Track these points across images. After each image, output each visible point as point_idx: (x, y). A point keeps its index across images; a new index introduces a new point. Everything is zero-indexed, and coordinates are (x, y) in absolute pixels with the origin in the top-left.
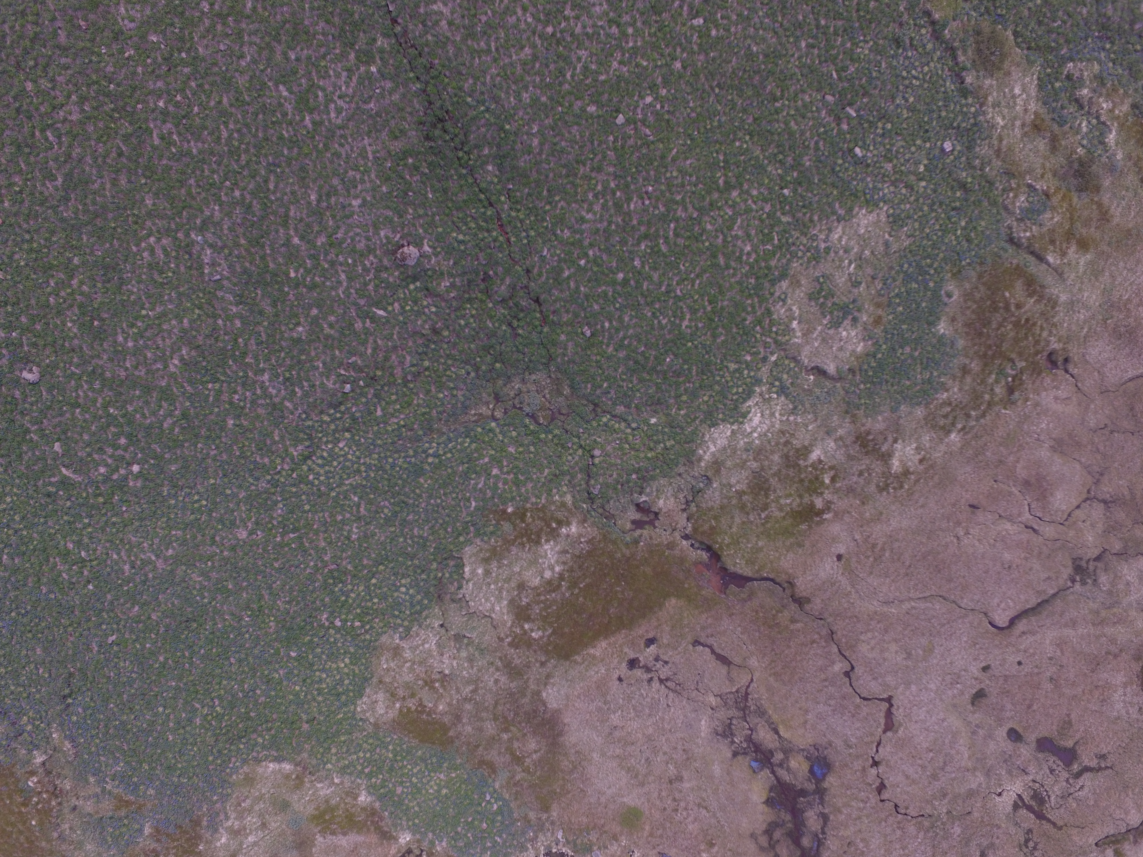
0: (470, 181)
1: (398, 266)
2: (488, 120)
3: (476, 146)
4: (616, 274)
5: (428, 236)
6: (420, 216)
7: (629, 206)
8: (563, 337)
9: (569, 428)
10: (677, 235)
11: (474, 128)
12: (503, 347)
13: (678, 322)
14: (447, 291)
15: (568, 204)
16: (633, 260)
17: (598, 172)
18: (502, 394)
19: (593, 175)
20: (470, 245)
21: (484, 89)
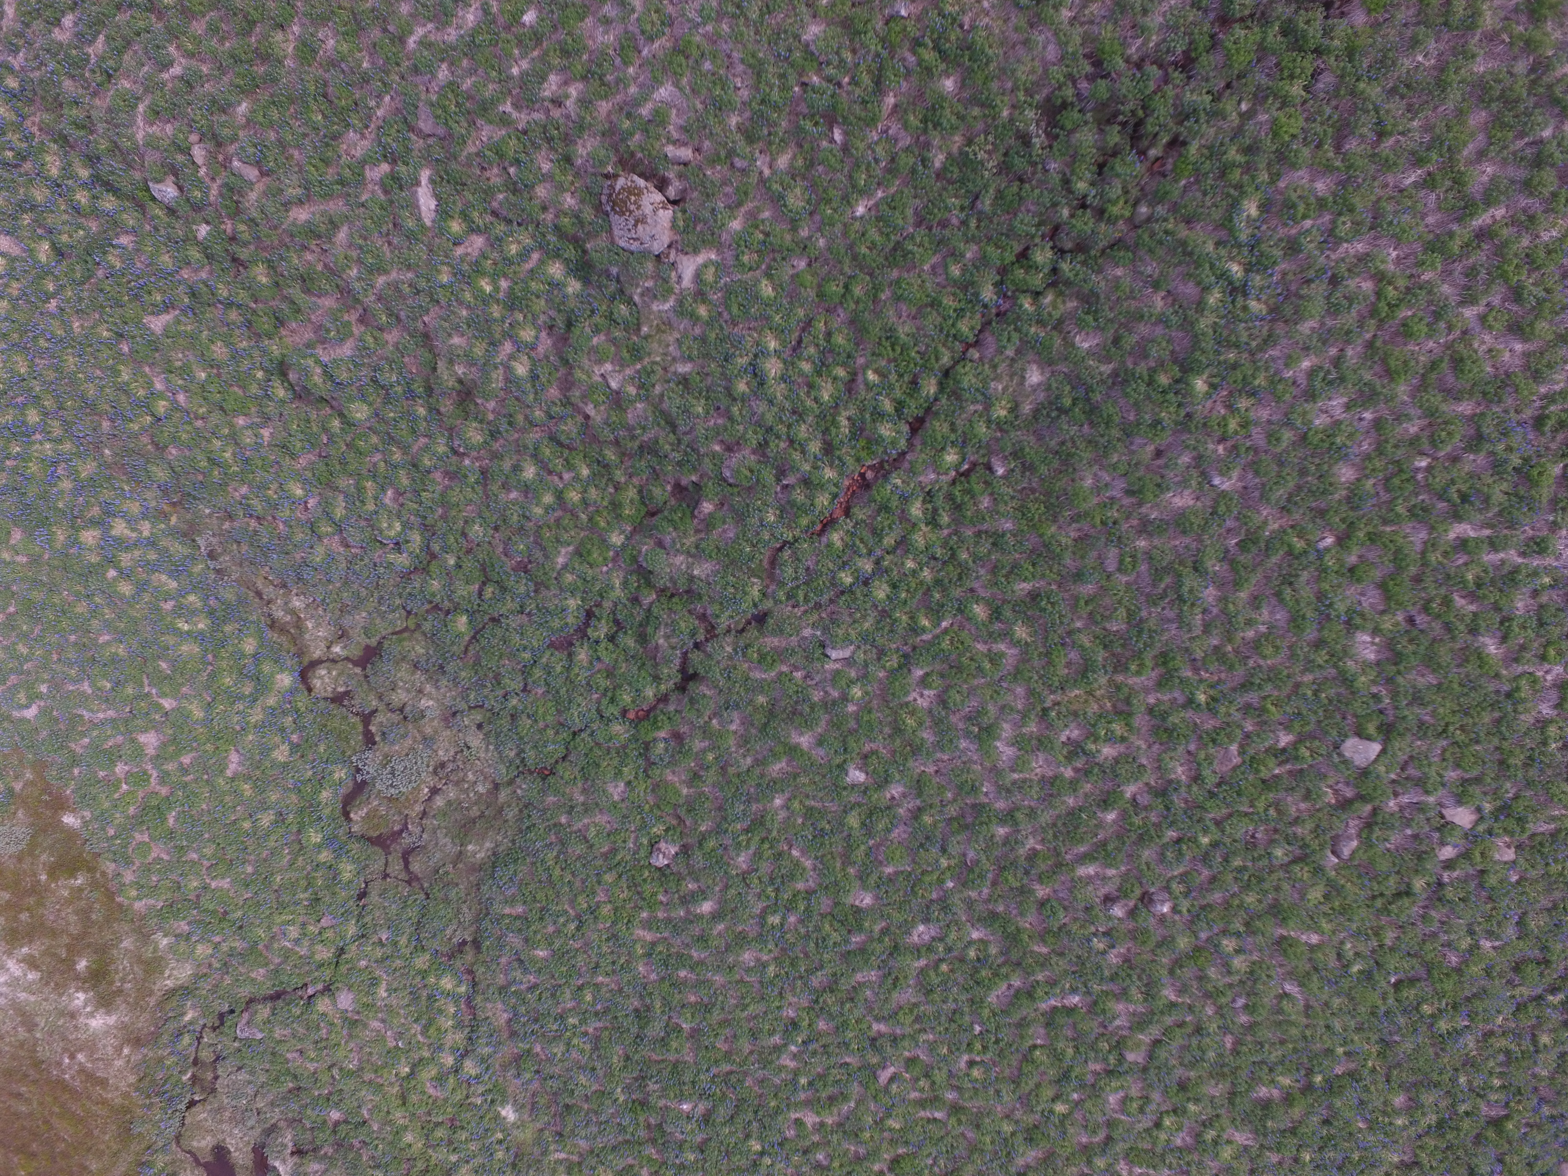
0: (964, 327)
1: (591, 196)
2: (1200, 306)
3: (1089, 300)
4: (865, 887)
5: (729, 254)
6: (777, 201)
7: (1083, 859)
8: (616, 790)
9: (374, 897)
10: (1051, 1018)
11: (1150, 268)
12: (514, 622)
13: (802, 1096)
14: (593, 388)
15: (1017, 674)
16: (926, 920)
17: (1155, 730)
18: (384, 666)
19: (1140, 720)
20: (761, 407)
21: (1309, 246)
